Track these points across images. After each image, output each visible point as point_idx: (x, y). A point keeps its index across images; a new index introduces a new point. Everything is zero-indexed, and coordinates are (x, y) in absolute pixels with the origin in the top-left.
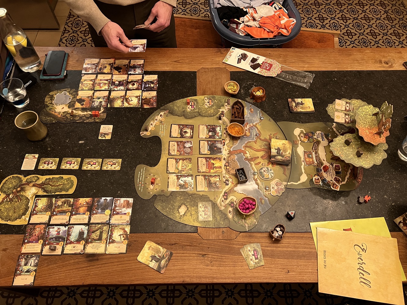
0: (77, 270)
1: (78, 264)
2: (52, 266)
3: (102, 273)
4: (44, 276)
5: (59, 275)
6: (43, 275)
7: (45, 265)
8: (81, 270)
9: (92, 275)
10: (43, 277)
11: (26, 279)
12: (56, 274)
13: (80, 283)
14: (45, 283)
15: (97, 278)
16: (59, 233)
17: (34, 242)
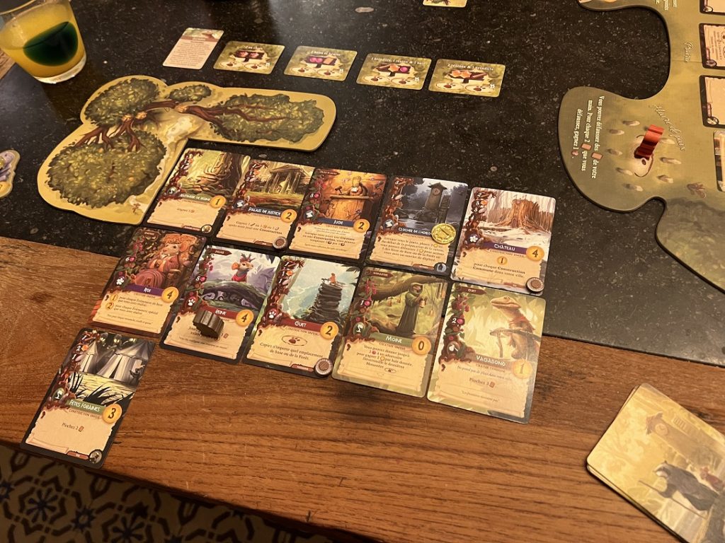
0: (290, 443)
1: (301, 418)
2: (194, 399)
3: (404, 489)
4: (152, 433)
5: (214, 446)
6: (150, 429)
7: (165, 391)
8: (308, 447)
9: (354, 483)
10: (147, 437)
11: (81, 429)
12: (200, 437)
13: (298, 512)
14: (147, 468)
15: (375, 507)
16: (242, 275)
17: (146, 290)
